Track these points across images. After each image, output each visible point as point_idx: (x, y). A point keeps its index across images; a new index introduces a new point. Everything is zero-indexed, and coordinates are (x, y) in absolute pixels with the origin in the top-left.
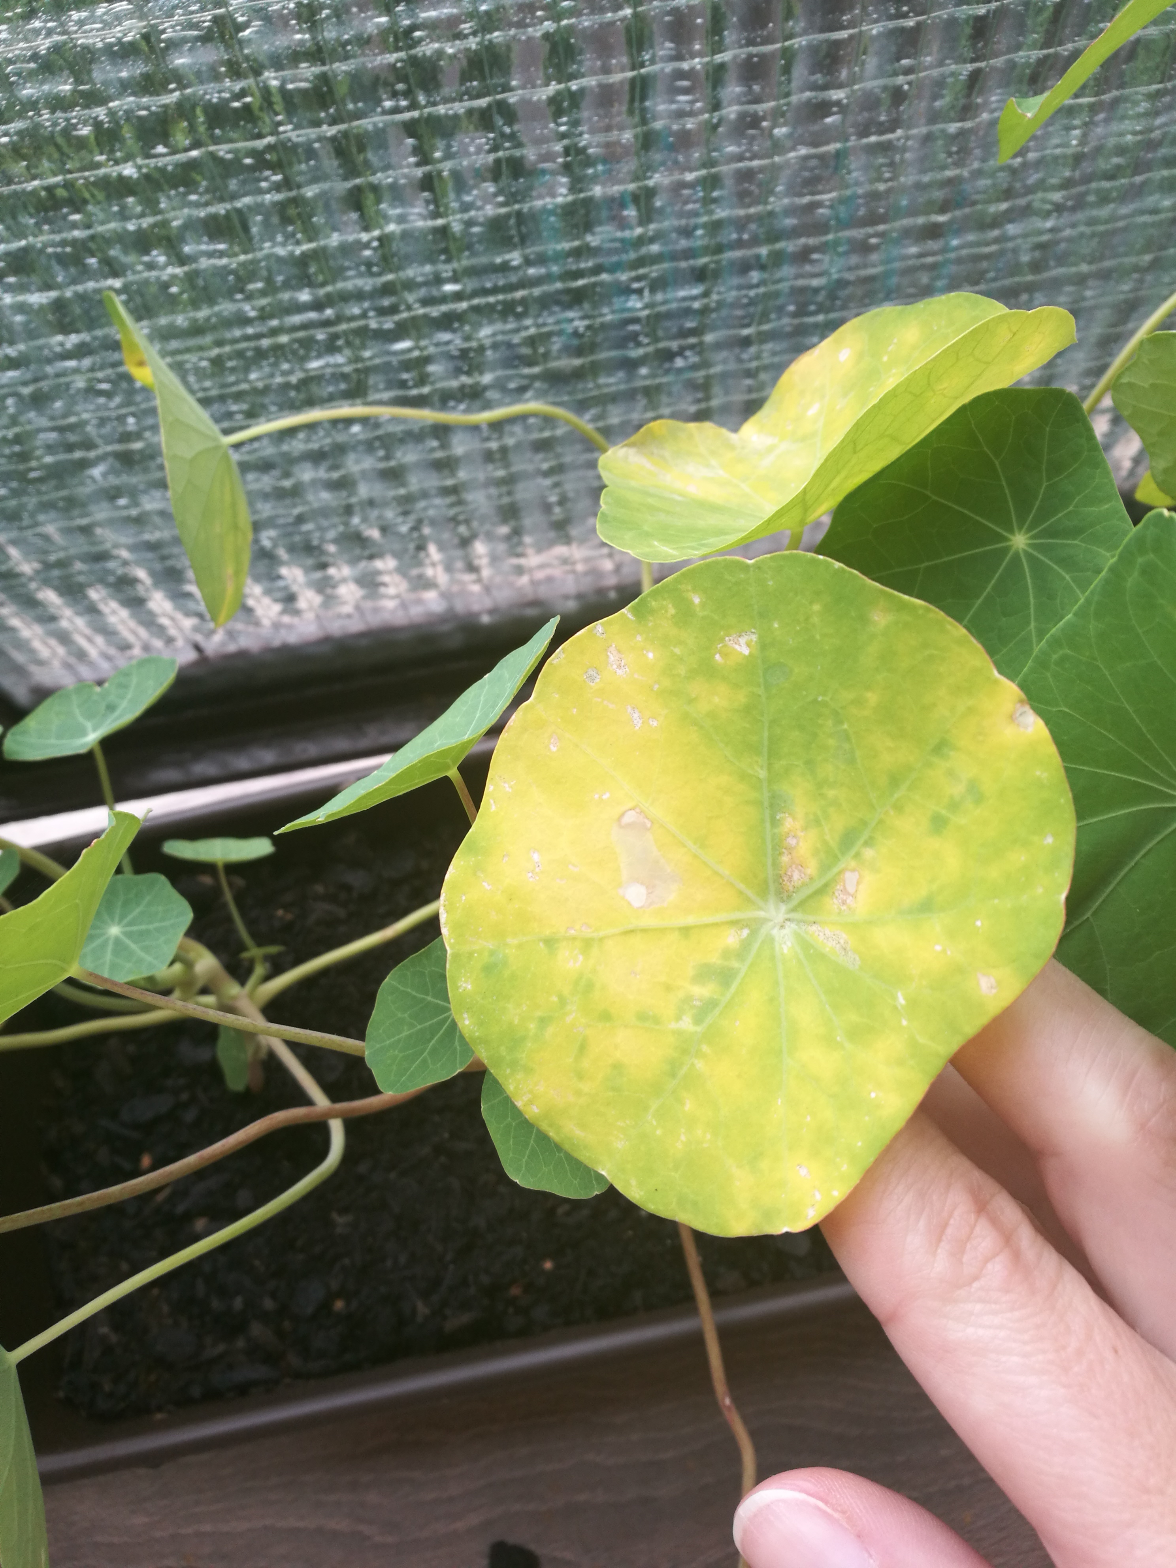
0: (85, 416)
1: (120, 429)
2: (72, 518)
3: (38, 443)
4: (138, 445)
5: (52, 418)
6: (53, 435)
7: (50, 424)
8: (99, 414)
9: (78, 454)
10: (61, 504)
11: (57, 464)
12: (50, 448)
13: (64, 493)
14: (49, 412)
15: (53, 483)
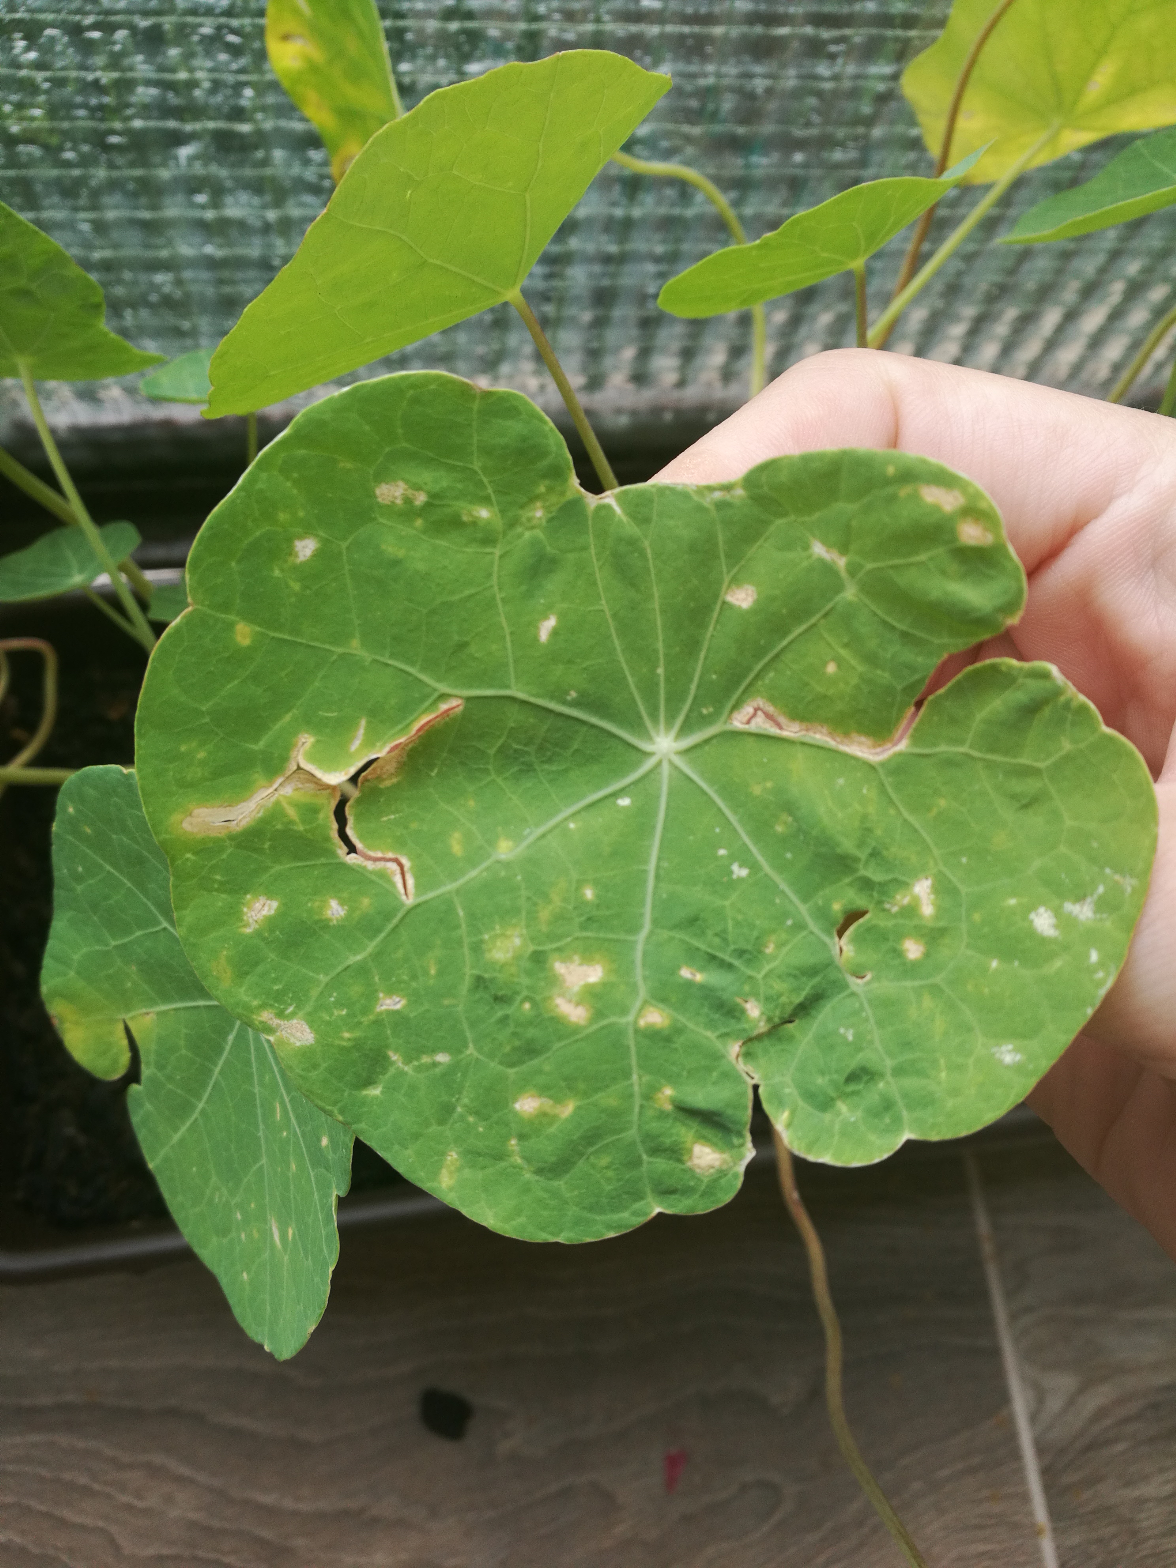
0: (200, 75)
1: (232, 102)
2: (136, 208)
3: (133, 99)
4: (245, 128)
5: (162, 69)
6: (153, 91)
7: (153, 75)
8: (216, 75)
9: (172, 124)
10: (131, 186)
11: (144, 132)
12: (146, 110)
13: (138, 172)
14: (159, 59)
15: (131, 156)
